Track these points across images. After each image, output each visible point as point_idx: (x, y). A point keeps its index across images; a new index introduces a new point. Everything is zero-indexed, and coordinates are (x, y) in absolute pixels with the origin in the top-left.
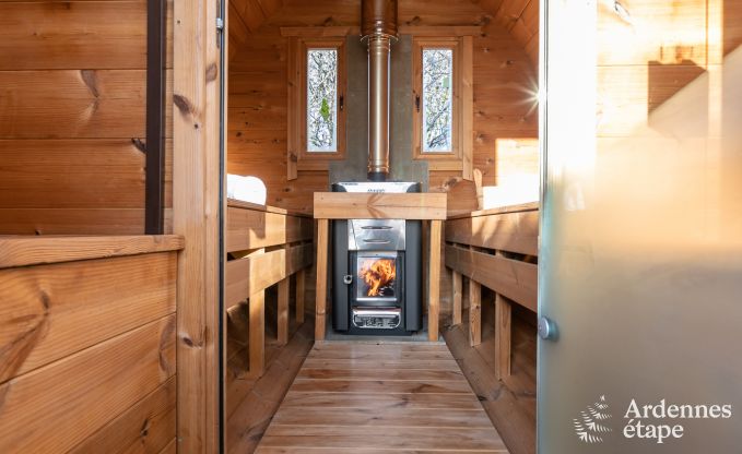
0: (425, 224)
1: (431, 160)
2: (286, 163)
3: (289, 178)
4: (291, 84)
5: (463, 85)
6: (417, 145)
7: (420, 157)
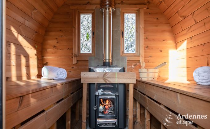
0: (127, 85)
1: (128, 56)
2: (72, 57)
3: (74, 63)
4: (74, 27)
5: (140, 27)
6: (122, 51)
7: (123, 55)
